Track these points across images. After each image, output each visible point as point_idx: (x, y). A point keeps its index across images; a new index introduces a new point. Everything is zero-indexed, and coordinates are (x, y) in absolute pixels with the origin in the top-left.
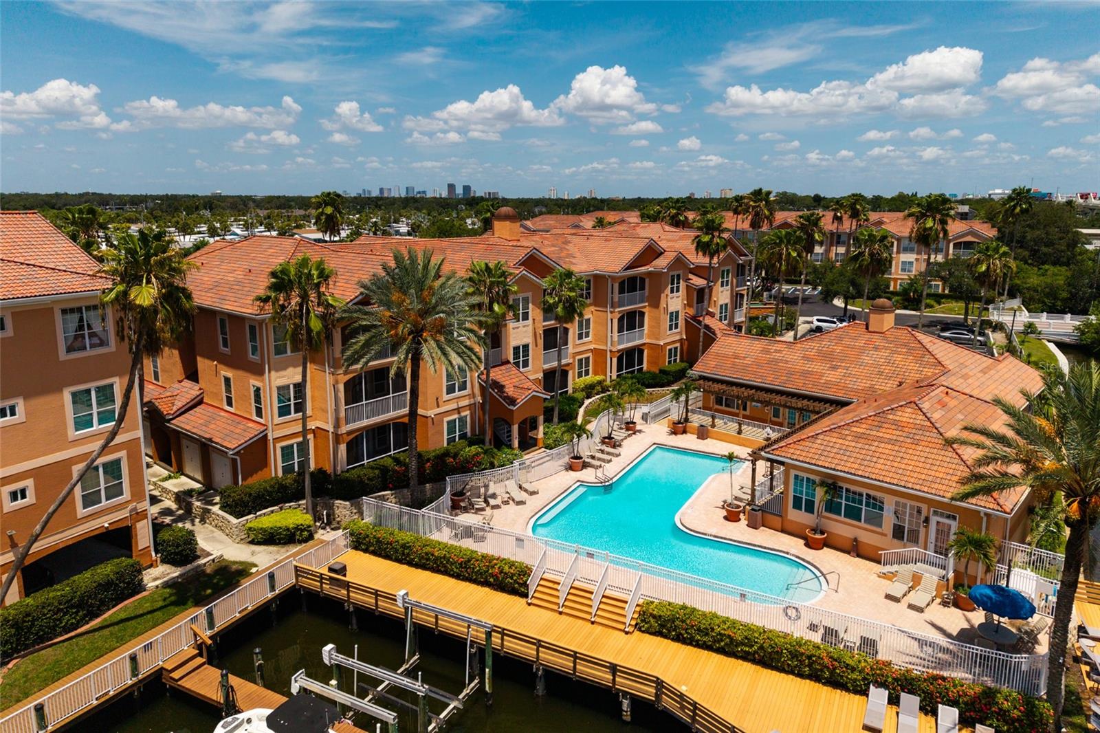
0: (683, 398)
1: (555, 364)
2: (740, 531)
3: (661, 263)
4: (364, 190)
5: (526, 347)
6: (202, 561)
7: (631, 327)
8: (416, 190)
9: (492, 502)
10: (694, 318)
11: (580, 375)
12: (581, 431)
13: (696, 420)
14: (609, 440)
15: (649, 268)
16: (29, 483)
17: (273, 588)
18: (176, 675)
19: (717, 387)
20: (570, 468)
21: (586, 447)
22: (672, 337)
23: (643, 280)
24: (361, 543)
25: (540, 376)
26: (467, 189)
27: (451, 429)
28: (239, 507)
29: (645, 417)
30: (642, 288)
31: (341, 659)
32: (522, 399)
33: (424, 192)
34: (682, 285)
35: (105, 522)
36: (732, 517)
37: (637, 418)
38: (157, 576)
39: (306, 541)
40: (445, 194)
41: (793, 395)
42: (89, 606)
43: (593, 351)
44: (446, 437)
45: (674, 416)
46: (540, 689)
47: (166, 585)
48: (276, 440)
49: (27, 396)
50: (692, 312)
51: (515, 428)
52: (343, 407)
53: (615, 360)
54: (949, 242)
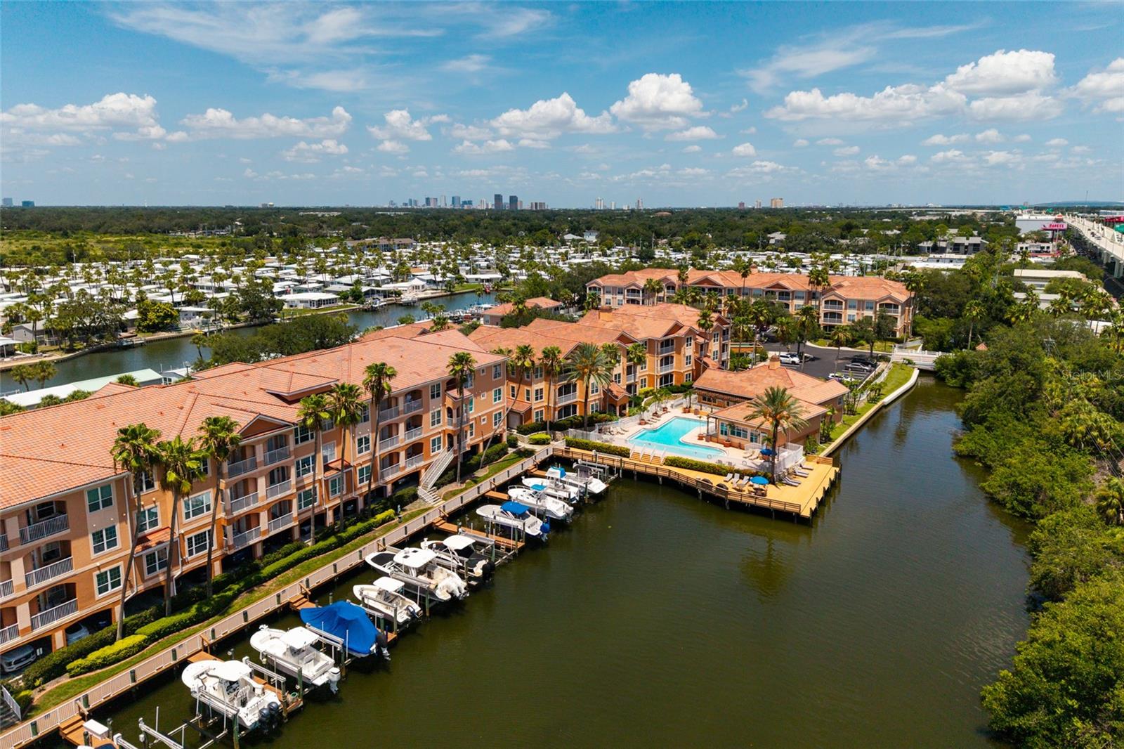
0: (688, 398)
1: (633, 381)
2: (703, 442)
3: (681, 332)
4: (410, 200)
5: (619, 374)
6: (521, 447)
7: (667, 363)
8: (462, 200)
10: (699, 359)
11: (642, 387)
12: (645, 409)
13: (694, 407)
14: (655, 414)
15: (675, 335)
16: (486, 417)
17: (547, 454)
19: (703, 392)
20: (640, 424)
21: (647, 416)
22: (687, 368)
23: (672, 340)
25: (625, 387)
26: (513, 200)
28: (527, 432)
29: (672, 406)
30: (672, 344)
32: (620, 397)
33: (470, 203)
34: (693, 342)
36: (701, 438)
37: (668, 406)
38: (510, 450)
39: (549, 443)
40: (491, 205)
41: (733, 396)
42: (500, 454)
43: (649, 375)
45: (685, 406)
48: (533, 409)
49: (486, 392)
50: (698, 355)
51: (618, 408)
52: (557, 398)
53: (659, 380)
54: (876, 303)
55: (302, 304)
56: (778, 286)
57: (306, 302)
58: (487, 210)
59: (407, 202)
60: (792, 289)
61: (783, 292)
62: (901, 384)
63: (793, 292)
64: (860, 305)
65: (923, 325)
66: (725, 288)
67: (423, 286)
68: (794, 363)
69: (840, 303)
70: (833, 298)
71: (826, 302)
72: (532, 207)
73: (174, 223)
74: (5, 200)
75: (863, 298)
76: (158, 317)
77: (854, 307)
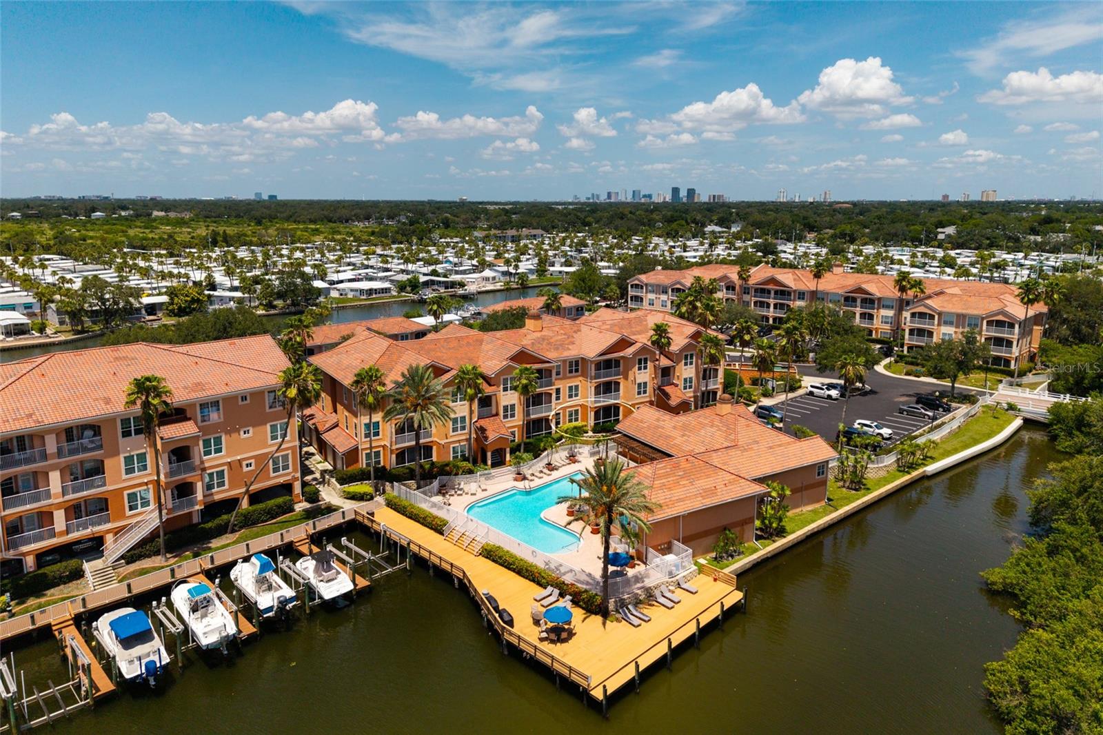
4: (593, 195)
6: (321, 503)
7: (607, 392)
8: (642, 193)
9: (459, 492)
11: (571, 421)
14: (548, 466)
15: (621, 354)
16: (253, 461)
17: (344, 518)
18: (297, 544)
20: (516, 480)
21: (533, 468)
22: (640, 399)
23: (616, 361)
24: (391, 504)
26: (691, 192)
27: (455, 451)
28: (342, 481)
30: (617, 366)
31: (347, 543)
33: (650, 196)
34: (649, 364)
35: (281, 480)
36: (570, 513)
38: (301, 506)
39: (369, 500)
40: (668, 198)
42: (272, 514)
43: (581, 405)
44: (452, 455)
45: (600, 456)
46: (431, 571)
47: (303, 510)
48: (362, 450)
49: (253, 427)
50: (658, 382)
52: (394, 436)
53: (593, 413)
54: (983, 319)
55: (352, 293)
56: (860, 290)
57: (356, 290)
58: (664, 202)
59: (590, 196)
60: (878, 295)
61: (866, 299)
62: (976, 442)
63: (879, 299)
64: (960, 319)
65: (1052, 353)
66: (795, 291)
67: (494, 278)
68: (829, 397)
69: (932, 317)
70: (922, 309)
71: (913, 315)
72: (710, 199)
73: (353, 213)
74: (256, 194)
75: (964, 312)
76: (186, 301)
77: (951, 323)
